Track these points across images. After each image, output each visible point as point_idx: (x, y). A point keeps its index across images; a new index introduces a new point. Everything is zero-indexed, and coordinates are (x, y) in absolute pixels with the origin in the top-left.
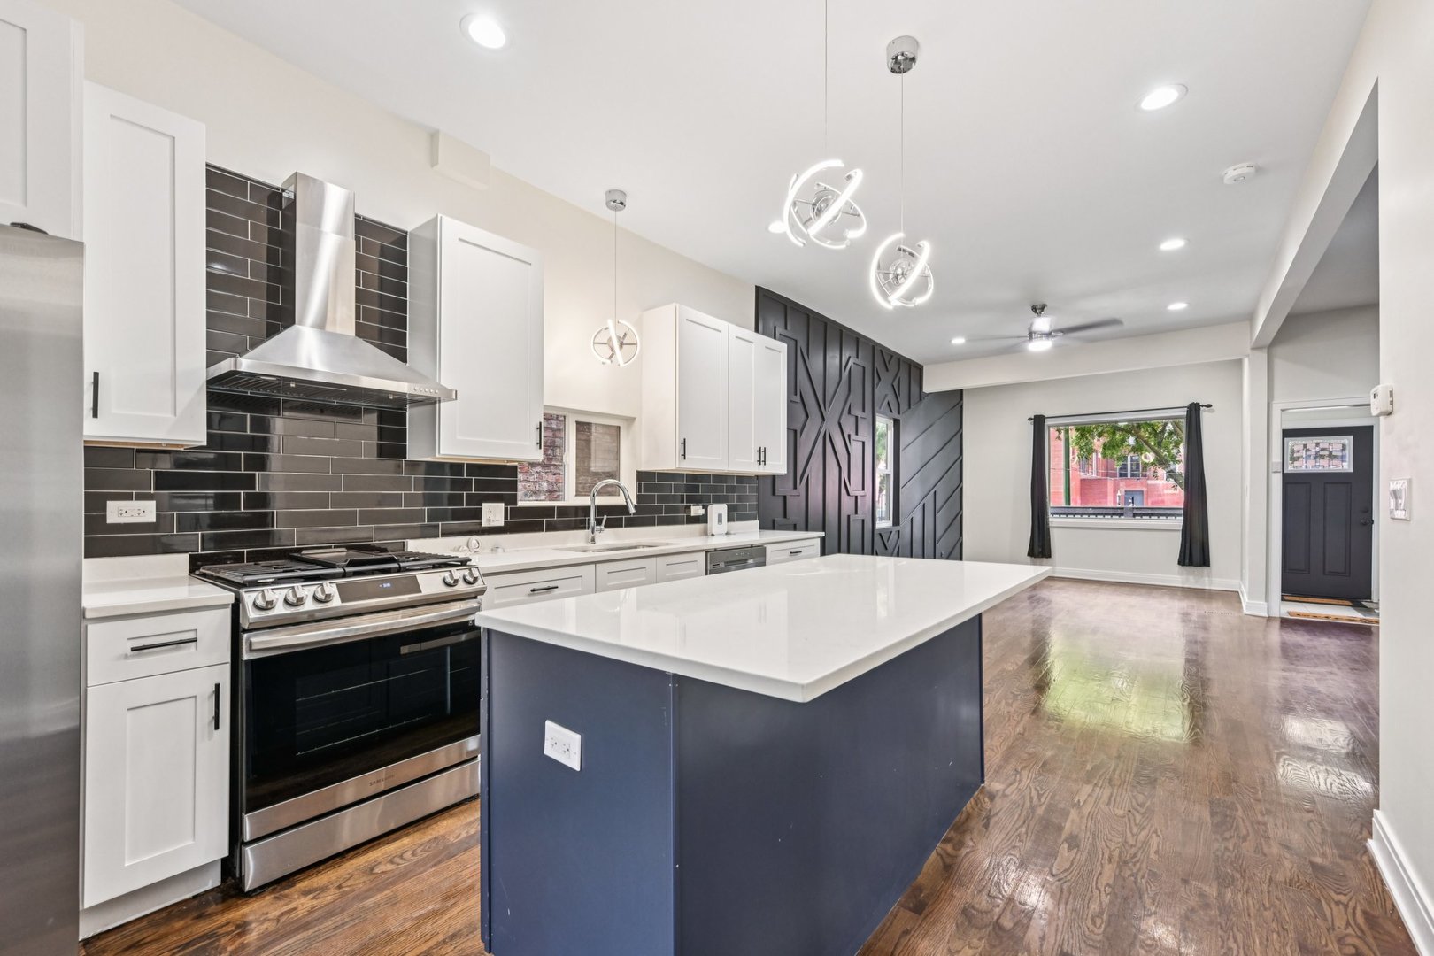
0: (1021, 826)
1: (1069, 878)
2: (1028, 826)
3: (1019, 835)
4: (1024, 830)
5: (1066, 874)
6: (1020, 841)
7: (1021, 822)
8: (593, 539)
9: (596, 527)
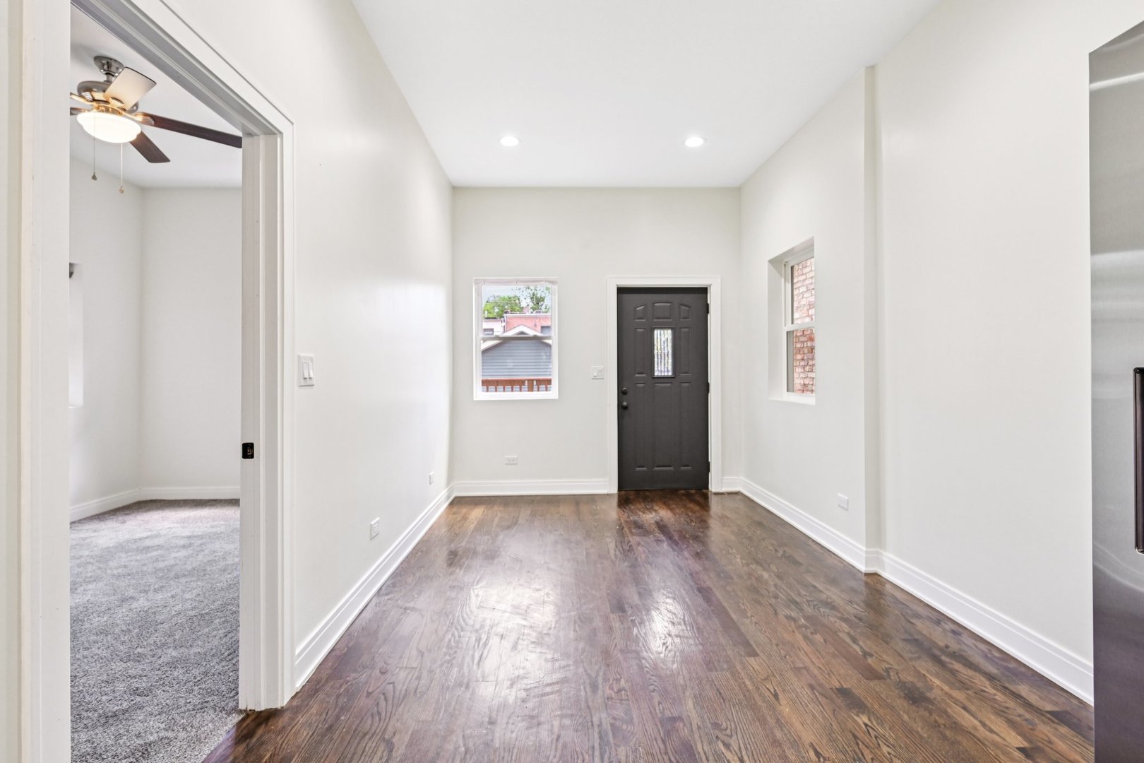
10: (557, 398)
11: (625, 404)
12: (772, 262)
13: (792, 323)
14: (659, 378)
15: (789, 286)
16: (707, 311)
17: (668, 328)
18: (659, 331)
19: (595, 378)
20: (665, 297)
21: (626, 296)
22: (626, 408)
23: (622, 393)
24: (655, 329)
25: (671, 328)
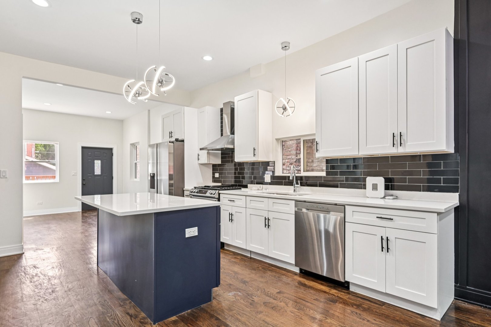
0: (118, 322)
1: (86, 320)
2: (117, 324)
3: (115, 319)
4: (116, 322)
5: (88, 320)
6: (112, 318)
7: (120, 323)
8: (295, 191)
9: (296, 185)
10: (59, 181)
11: (84, 183)
12: (131, 144)
13: (136, 161)
14: (96, 175)
15: (136, 151)
16: (113, 155)
17: (99, 160)
18: (96, 161)
19: (73, 175)
20: (98, 150)
21: (84, 150)
22: (84, 184)
23: (83, 180)
24: (95, 160)
25: (100, 160)
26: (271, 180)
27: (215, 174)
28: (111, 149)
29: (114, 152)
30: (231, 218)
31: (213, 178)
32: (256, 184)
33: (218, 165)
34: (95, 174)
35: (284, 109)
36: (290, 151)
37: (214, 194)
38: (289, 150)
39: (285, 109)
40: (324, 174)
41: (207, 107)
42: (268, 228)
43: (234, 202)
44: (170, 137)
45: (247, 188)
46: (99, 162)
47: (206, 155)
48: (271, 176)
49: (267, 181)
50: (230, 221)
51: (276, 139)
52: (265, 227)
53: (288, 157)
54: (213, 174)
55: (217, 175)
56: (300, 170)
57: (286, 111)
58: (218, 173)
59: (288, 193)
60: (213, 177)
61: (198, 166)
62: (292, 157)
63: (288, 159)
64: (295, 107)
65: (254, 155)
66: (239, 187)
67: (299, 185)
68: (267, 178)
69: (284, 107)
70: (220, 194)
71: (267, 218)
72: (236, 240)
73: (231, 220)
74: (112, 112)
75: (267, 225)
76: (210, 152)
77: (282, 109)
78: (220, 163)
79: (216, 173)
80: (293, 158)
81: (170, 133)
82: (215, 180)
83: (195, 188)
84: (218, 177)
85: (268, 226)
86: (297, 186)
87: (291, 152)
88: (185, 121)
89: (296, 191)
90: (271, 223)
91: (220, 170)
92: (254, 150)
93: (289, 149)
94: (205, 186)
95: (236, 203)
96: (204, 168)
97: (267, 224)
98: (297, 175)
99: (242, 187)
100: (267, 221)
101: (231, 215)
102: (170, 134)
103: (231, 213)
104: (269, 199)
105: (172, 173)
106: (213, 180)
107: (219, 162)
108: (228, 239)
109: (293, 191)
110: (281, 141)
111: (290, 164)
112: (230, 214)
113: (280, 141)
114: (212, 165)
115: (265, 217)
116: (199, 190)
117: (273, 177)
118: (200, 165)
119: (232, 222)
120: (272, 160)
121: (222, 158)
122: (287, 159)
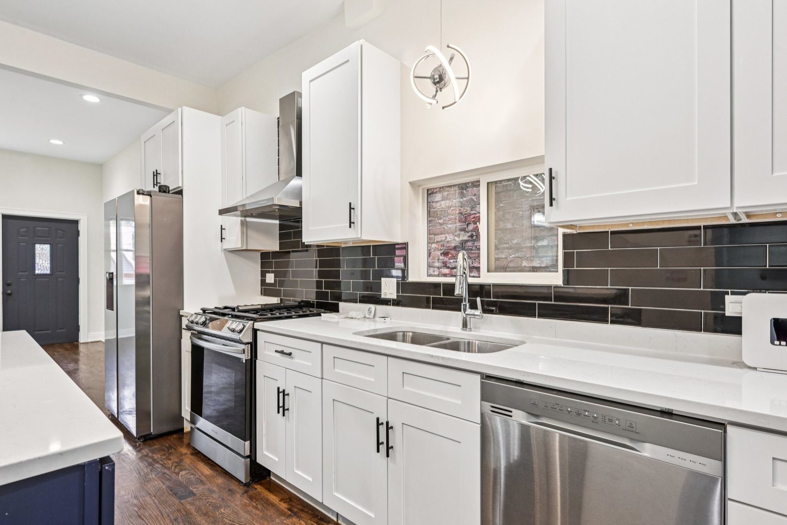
8: (465, 325)
9: (469, 311)
11: (9, 292)
14: (39, 275)
16: (78, 235)
17: (47, 244)
18: (40, 245)
20: (44, 223)
21: (10, 221)
22: (9, 294)
23: (6, 285)
24: (35, 243)
25: (50, 244)
26: (398, 292)
27: (267, 275)
28: (76, 222)
29: (82, 227)
30: (281, 404)
31: (261, 286)
32: (359, 302)
33: (274, 253)
34: (37, 272)
35: (435, 83)
36: (441, 224)
37: (241, 331)
38: (441, 221)
39: (438, 82)
40: (555, 279)
41: (240, 109)
42: (388, 456)
43: (292, 358)
44: (154, 185)
45: (338, 311)
46: (47, 247)
47: (238, 228)
48: (398, 283)
49: (388, 297)
50: (278, 412)
51: (411, 183)
52: (378, 451)
53: (437, 237)
54: (263, 275)
55: (270, 278)
56: (478, 269)
57: (443, 90)
58: (272, 272)
59: (447, 332)
60: (263, 282)
61: (222, 255)
62: (446, 238)
63: (437, 242)
64: (468, 78)
65: (351, 223)
66: (315, 311)
67: (478, 312)
68: (389, 288)
69: (436, 76)
70: (258, 332)
71: (383, 420)
72: (298, 468)
73: (282, 409)
74: (64, 143)
75: (382, 443)
76: (249, 222)
77: (429, 81)
78: (277, 249)
79: (269, 272)
80: (448, 239)
81: (154, 175)
82: (266, 290)
83: (204, 311)
84: (272, 281)
85: (388, 448)
86: (473, 312)
87: (445, 227)
88: (184, 142)
89: (468, 327)
90: (396, 439)
91: (278, 265)
92: (351, 208)
93: (441, 219)
94: (226, 308)
95: (296, 360)
96: (238, 260)
97: (383, 438)
98: (471, 280)
99: (323, 310)
100: (383, 429)
101: (282, 394)
102: (155, 177)
103: (281, 390)
104: (389, 358)
105: (146, 270)
106: (261, 288)
107: (273, 245)
108: (276, 461)
109: (461, 326)
110: (423, 189)
111: (441, 254)
112: (279, 392)
113: (421, 189)
114: (259, 254)
115: (378, 419)
116: (208, 318)
117: (403, 285)
118: (228, 253)
119: (284, 415)
120: (400, 241)
121: (281, 236)
122: (434, 243)
